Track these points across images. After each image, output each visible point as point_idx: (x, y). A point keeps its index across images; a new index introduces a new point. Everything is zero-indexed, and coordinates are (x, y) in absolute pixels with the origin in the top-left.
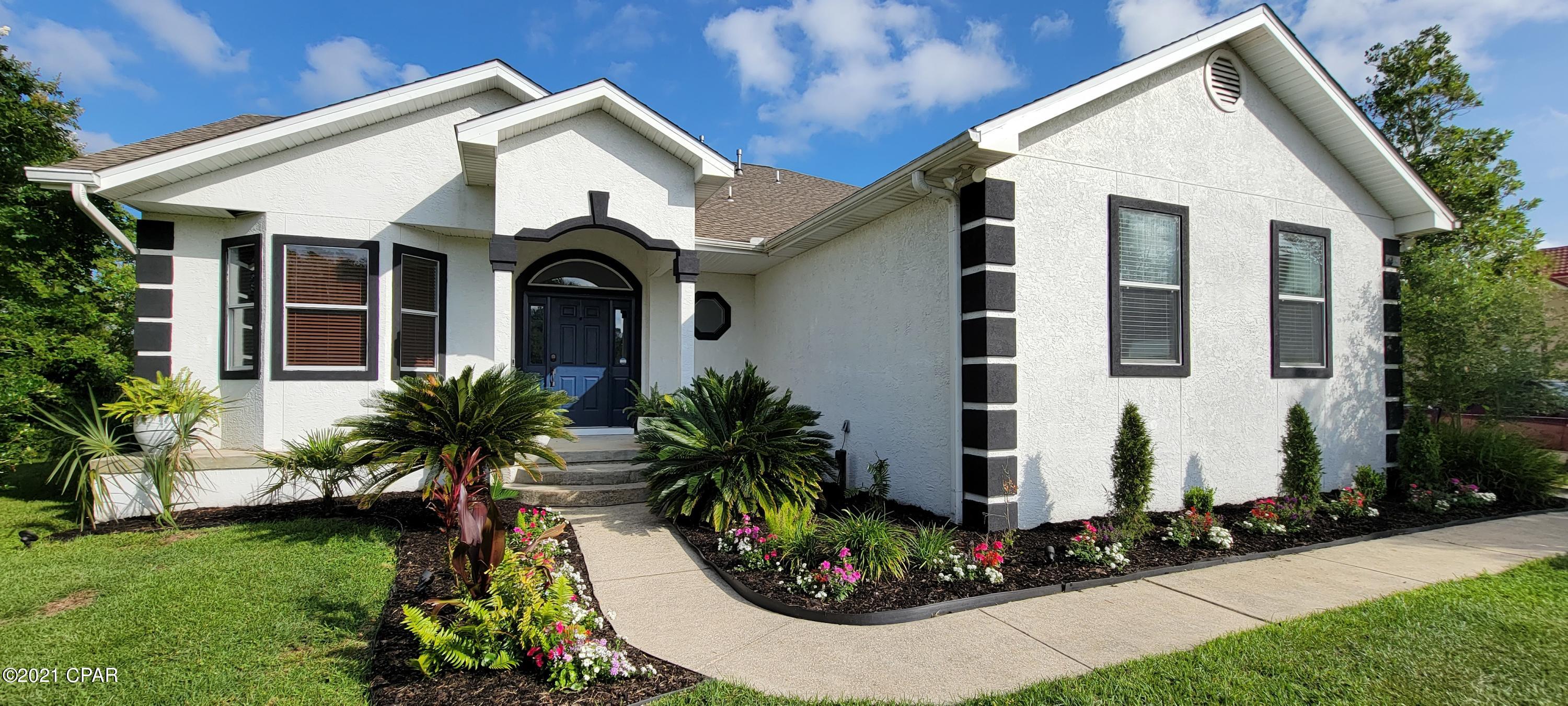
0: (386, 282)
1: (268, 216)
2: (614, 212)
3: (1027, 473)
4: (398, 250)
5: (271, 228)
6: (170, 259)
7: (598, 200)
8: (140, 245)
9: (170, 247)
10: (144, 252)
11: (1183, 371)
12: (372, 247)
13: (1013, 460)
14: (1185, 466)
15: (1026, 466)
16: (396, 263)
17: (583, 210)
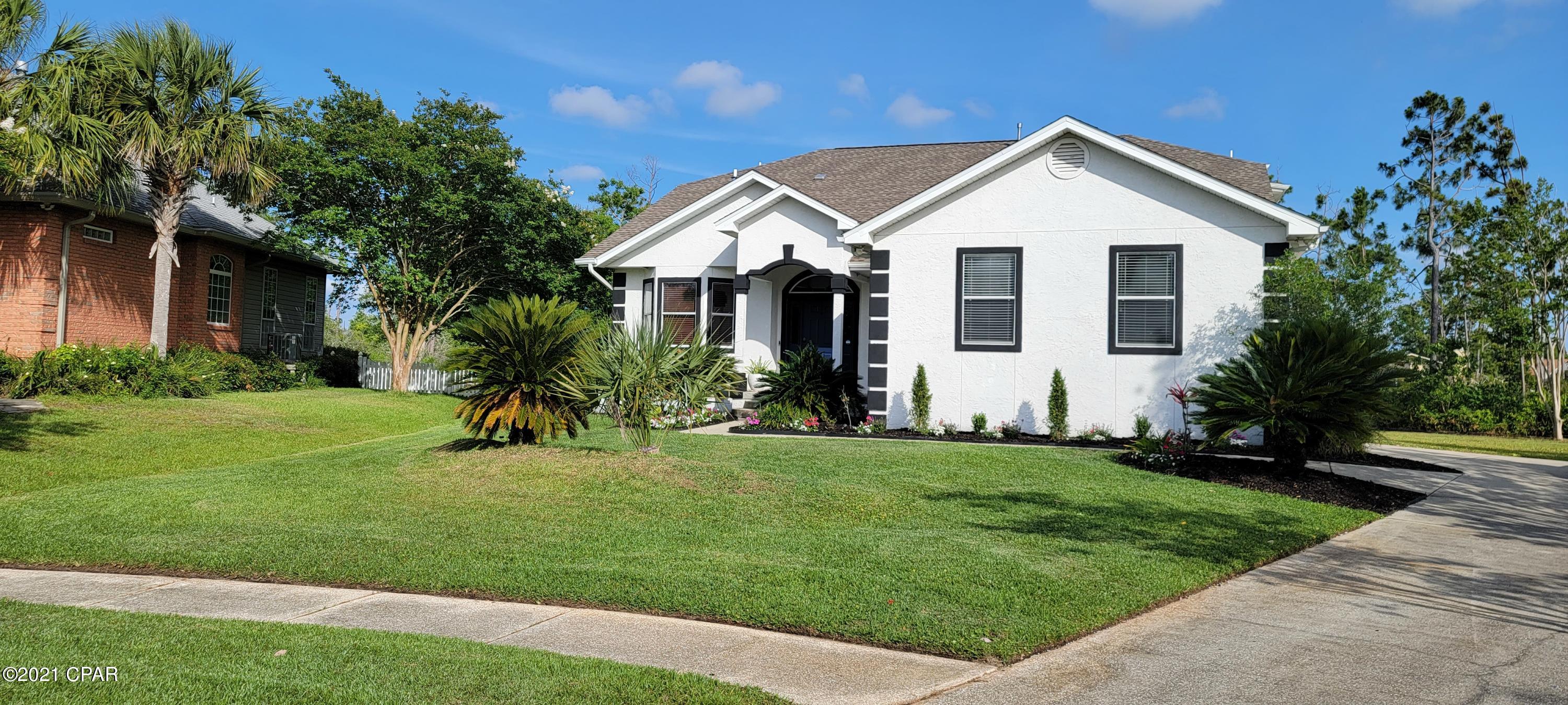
0: (704, 299)
1: (657, 269)
2: (796, 256)
3: (894, 401)
4: (711, 280)
5: (659, 274)
6: (624, 291)
7: (788, 249)
8: (614, 286)
9: (624, 285)
10: (616, 288)
11: (1017, 348)
12: (698, 280)
13: (884, 393)
14: (1017, 408)
15: (894, 398)
16: (709, 288)
17: (780, 256)
